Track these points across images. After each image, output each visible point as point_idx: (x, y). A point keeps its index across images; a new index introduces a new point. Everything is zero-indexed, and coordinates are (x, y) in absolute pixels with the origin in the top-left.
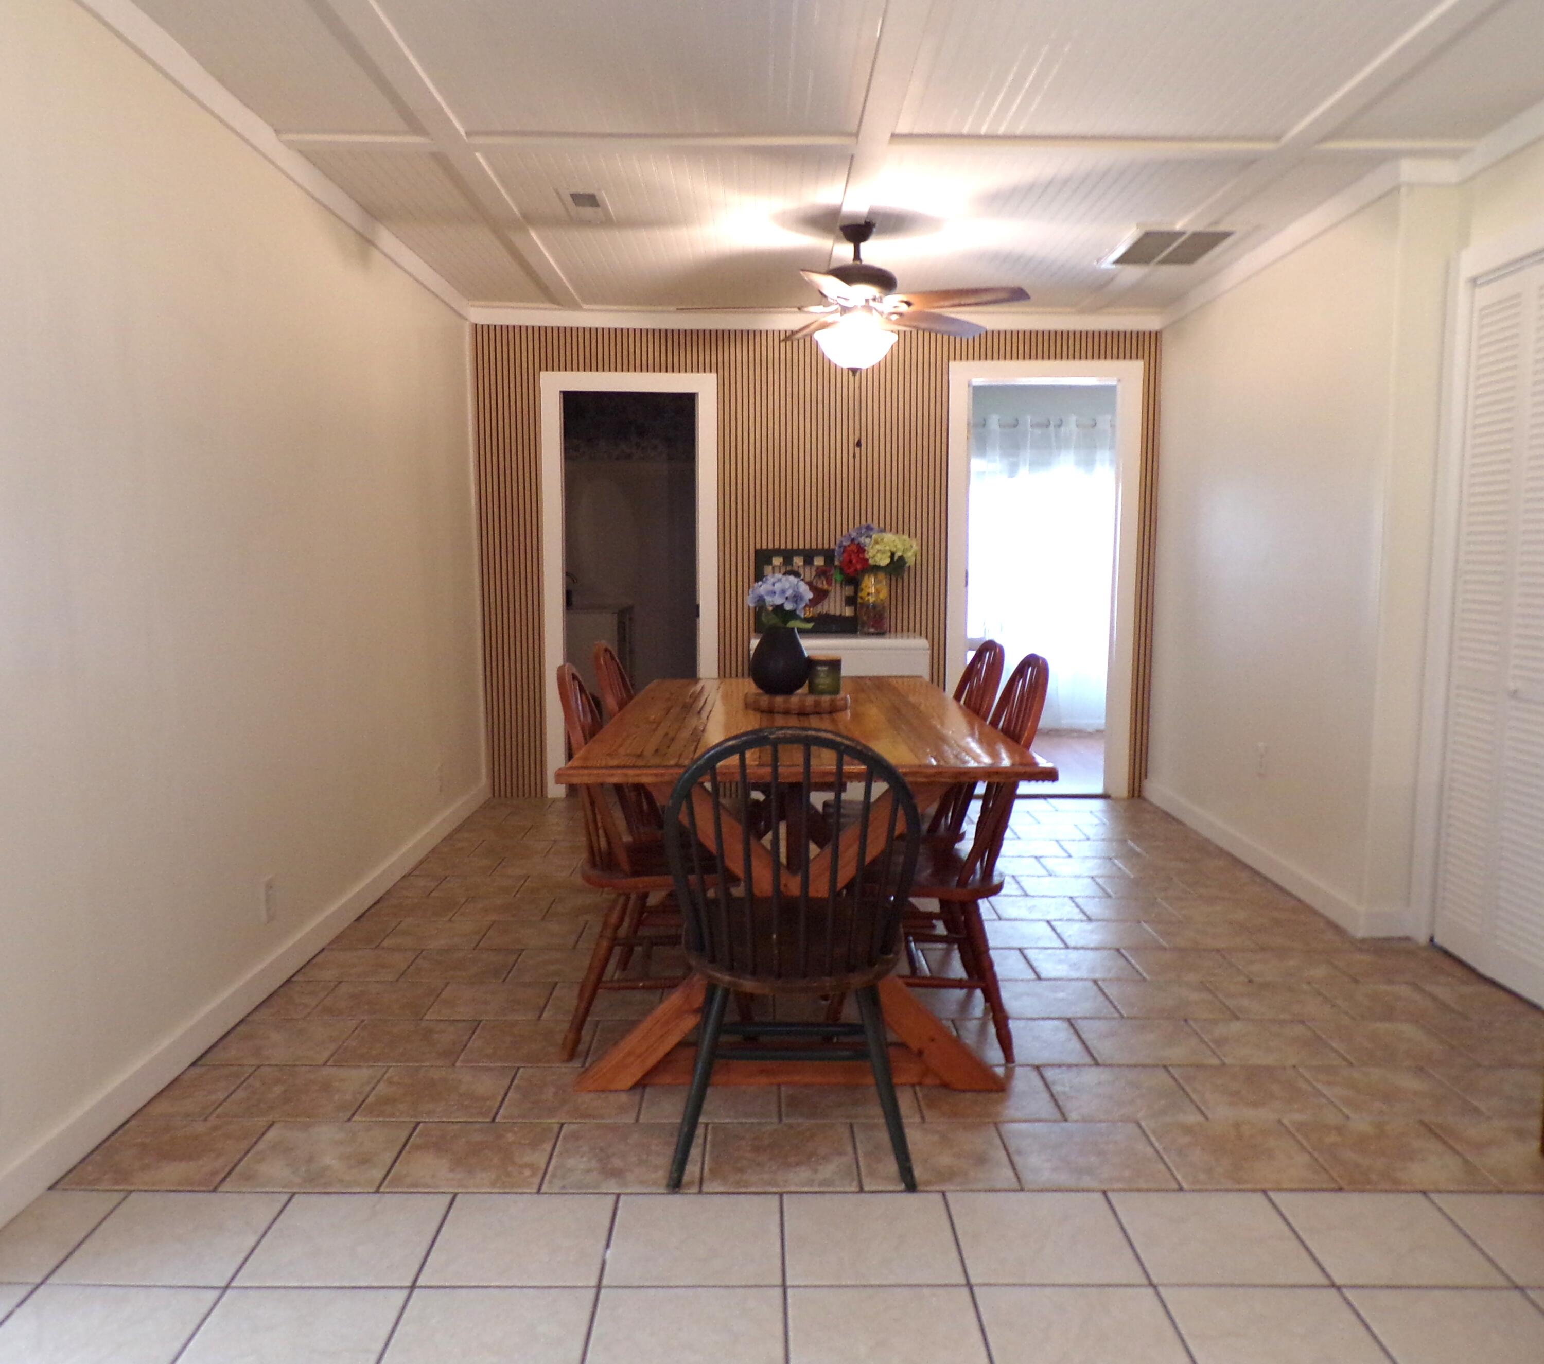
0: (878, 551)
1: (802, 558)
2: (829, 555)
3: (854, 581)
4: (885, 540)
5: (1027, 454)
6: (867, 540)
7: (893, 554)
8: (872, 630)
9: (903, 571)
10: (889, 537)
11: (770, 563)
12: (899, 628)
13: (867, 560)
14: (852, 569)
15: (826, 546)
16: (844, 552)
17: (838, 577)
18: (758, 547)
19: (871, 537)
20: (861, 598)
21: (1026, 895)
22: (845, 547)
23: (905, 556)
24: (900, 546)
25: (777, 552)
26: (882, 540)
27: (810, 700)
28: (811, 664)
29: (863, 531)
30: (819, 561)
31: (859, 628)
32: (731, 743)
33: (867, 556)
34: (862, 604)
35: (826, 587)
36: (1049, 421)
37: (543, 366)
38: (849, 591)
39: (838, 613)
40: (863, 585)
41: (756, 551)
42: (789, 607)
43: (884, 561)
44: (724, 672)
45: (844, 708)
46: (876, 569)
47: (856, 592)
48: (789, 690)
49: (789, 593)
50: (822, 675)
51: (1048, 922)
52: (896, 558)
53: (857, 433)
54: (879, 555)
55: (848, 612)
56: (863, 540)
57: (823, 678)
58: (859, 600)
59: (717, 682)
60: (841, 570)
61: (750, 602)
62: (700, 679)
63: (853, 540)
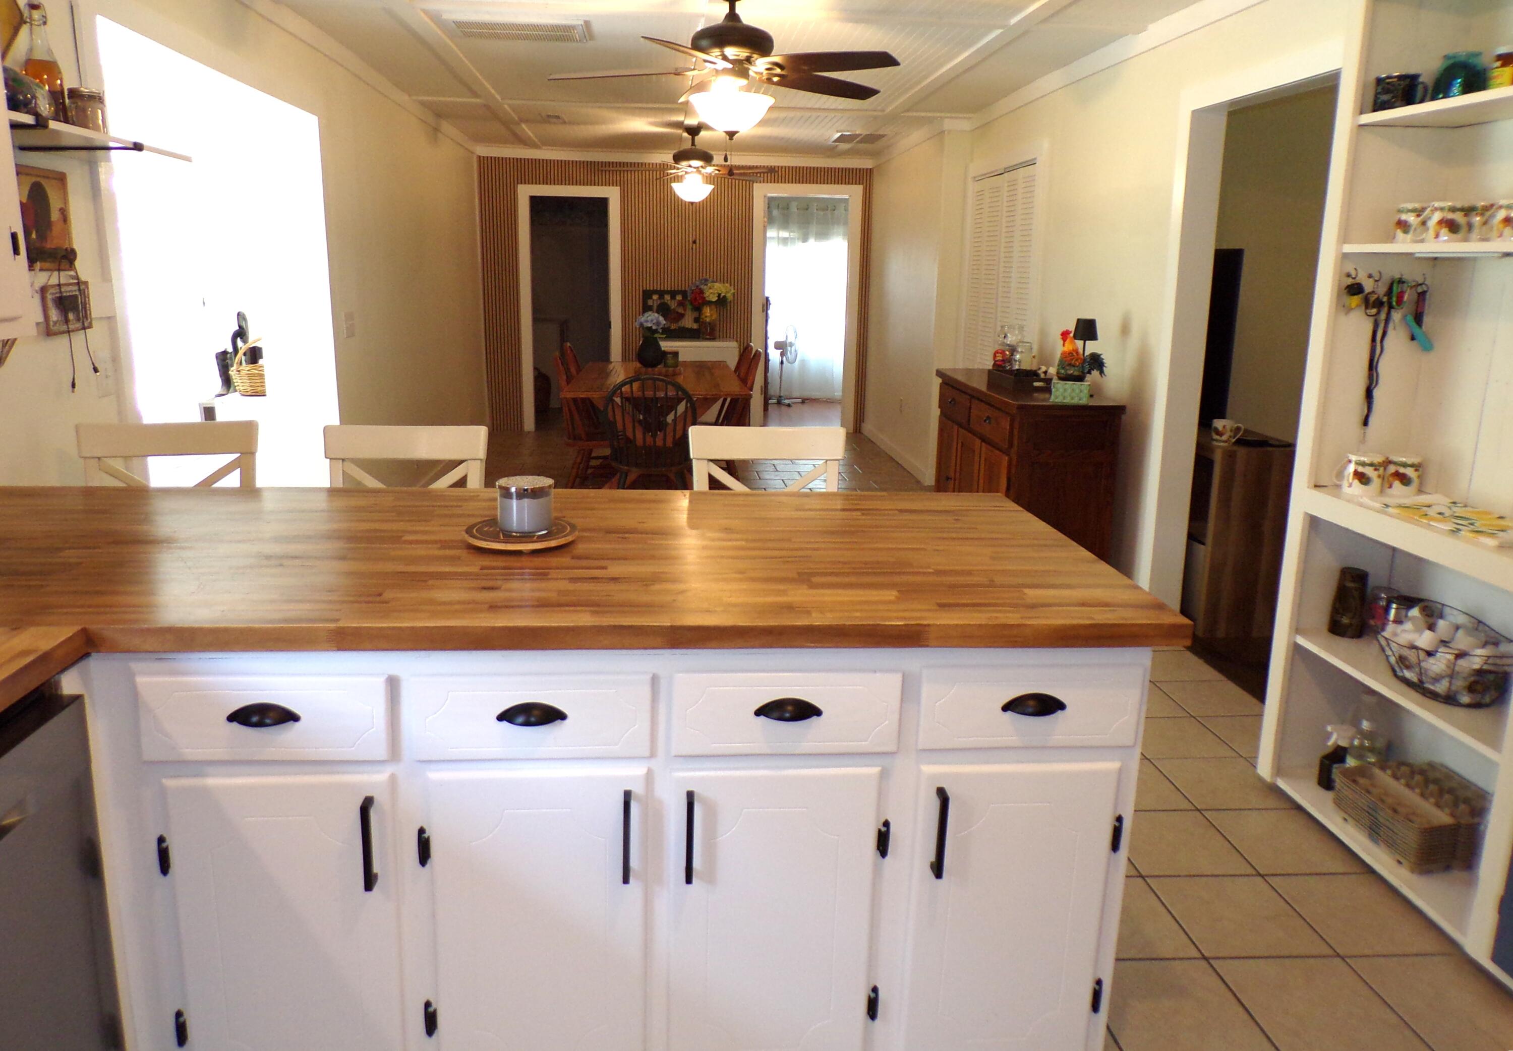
0: (711, 293)
1: (669, 296)
2: (684, 293)
3: (698, 309)
4: (715, 287)
5: (814, 228)
6: (705, 287)
7: (719, 295)
8: (708, 337)
9: (726, 304)
10: (717, 285)
11: (651, 298)
12: (725, 336)
13: (704, 298)
14: (697, 303)
15: (683, 289)
16: (692, 293)
17: (689, 307)
18: (644, 289)
19: (707, 285)
20: (703, 319)
21: (777, 471)
22: (693, 290)
23: (727, 295)
24: (724, 291)
25: (655, 292)
26: (713, 286)
27: (664, 370)
28: (665, 353)
29: (703, 281)
30: (679, 297)
31: (701, 335)
32: (627, 380)
33: (705, 296)
34: (702, 322)
35: (683, 312)
36: (827, 206)
37: (519, 181)
38: (696, 314)
39: (690, 327)
40: (703, 312)
41: (643, 291)
42: (654, 327)
43: (715, 299)
44: (625, 358)
45: (680, 374)
46: (710, 303)
47: (700, 315)
48: (654, 365)
49: (655, 321)
50: (670, 359)
51: (783, 480)
52: (721, 297)
53: (694, 236)
54: (711, 295)
55: (695, 326)
56: (702, 287)
57: (670, 361)
58: (701, 320)
59: (620, 364)
60: (691, 304)
61: (637, 325)
62: (611, 362)
63: (697, 286)
